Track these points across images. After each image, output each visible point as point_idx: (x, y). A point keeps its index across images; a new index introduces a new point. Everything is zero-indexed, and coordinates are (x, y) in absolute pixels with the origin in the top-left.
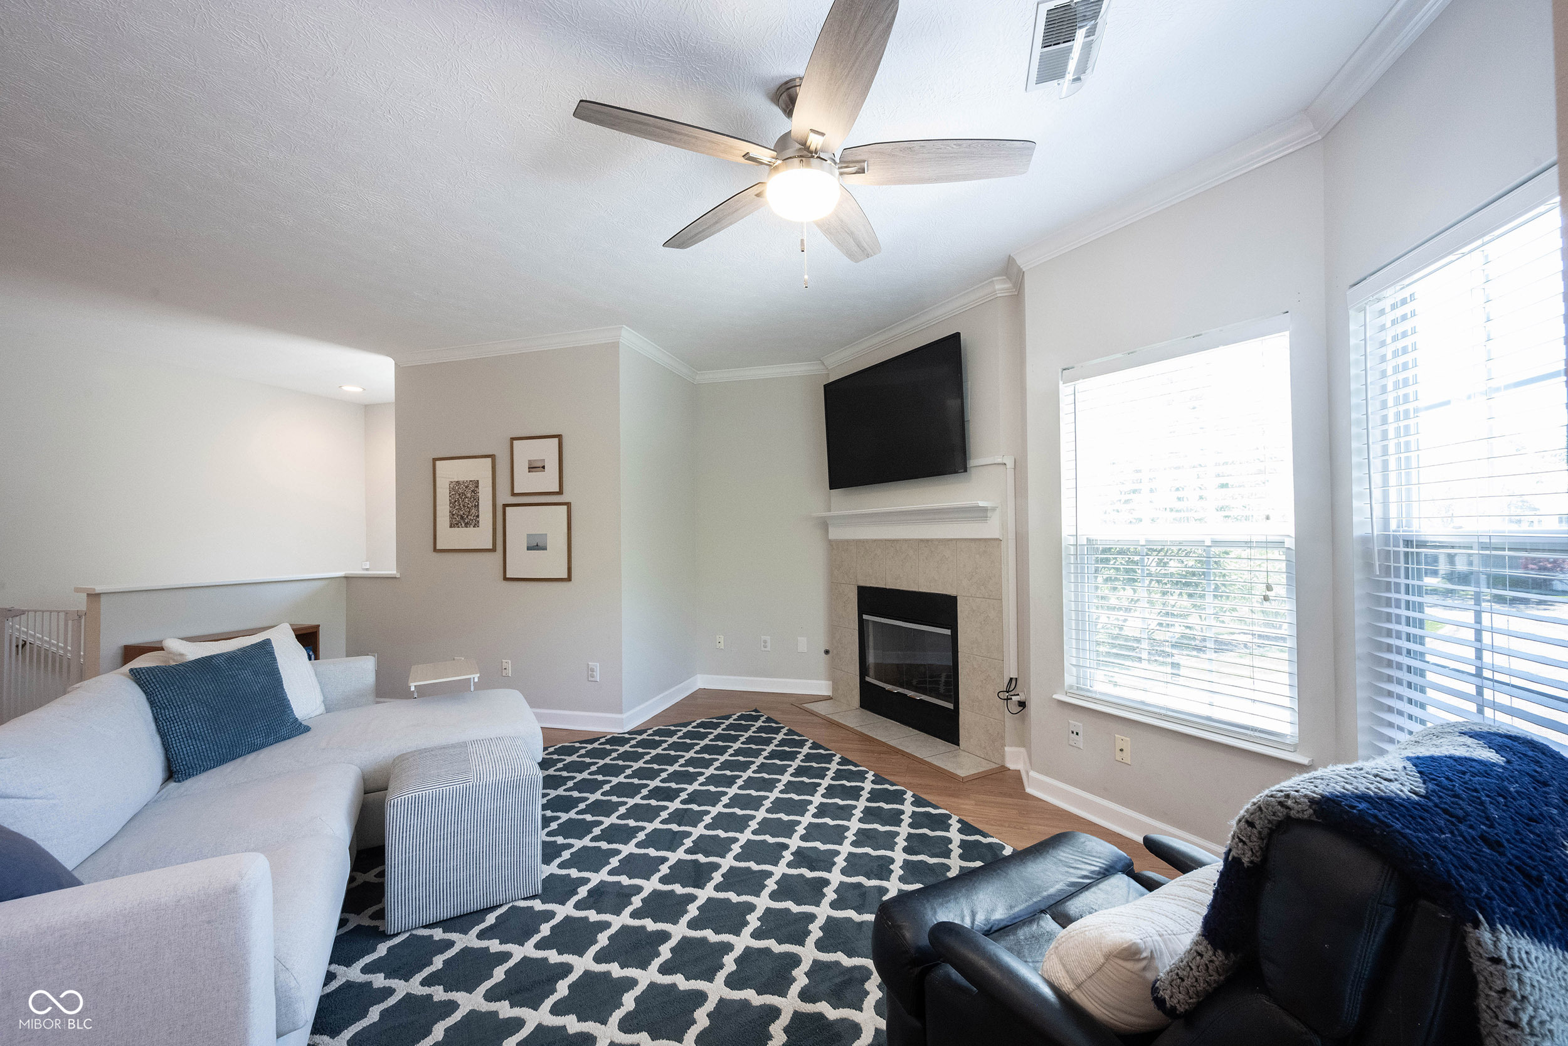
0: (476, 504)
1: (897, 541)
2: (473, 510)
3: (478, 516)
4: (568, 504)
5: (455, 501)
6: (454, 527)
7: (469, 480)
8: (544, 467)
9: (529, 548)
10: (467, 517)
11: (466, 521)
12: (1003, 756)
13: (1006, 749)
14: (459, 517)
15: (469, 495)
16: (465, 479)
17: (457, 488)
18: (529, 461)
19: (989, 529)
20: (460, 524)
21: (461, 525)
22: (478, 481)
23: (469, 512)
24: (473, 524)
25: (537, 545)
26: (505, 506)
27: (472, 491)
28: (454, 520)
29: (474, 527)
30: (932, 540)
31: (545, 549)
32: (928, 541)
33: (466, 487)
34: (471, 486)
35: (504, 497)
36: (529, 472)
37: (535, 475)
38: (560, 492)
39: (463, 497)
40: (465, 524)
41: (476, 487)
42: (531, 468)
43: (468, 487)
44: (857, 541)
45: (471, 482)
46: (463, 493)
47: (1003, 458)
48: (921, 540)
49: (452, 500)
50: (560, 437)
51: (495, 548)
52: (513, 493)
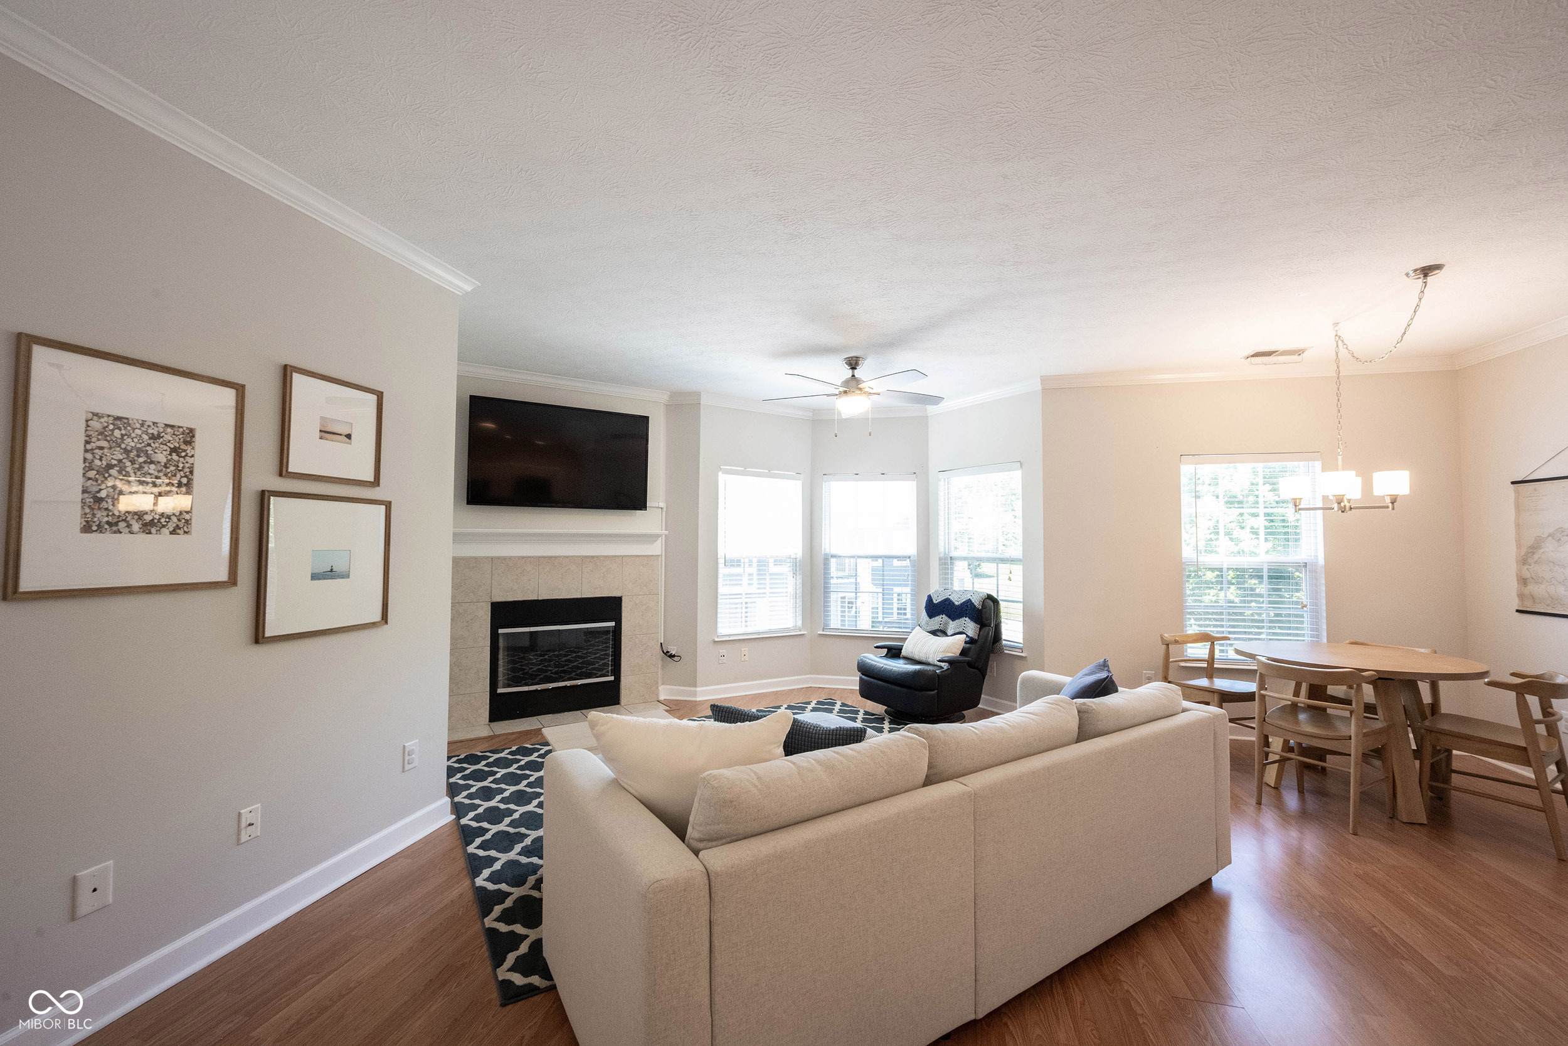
0: (184, 481)
1: (556, 557)
2: (171, 495)
4: (388, 505)
5: (111, 466)
6: (100, 529)
7: (162, 420)
8: (349, 436)
9: (315, 577)
11: (149, 518)
12: (657, 695)
13: (660, 688)
15: (161, 457)
16: (150, 418)
17: (117, 433)
18: (322, 418)
19: (655, 549)
20: (122, 525)
21: (129, 526)
22: (191, 432)
23: (160, 497)
24: (171, 526)
25: (331, 571)
26: (265, 495)
27: (174, 450)
28: (99, 514)
29: (173, 533)
30: (597, 557)
31: (345, 575)
32: (593, 557)
33: (154, 438)
34: (168, 437)
35: (260, 475)
36: (321, 438)
37: (328, 445)
38: (376, 482)
39: (141, 460)
40: (145, 525)
41: (187, 443)
42: (325, 433)
43: (159, 437)
44: (492, 559)
45: (169, 430)
46: (139, 450)
47: (662, 505)
48: (586, 557)
49: (97, 462)
50: (380, 396)
51: (232, 581)
52: (282, 470)
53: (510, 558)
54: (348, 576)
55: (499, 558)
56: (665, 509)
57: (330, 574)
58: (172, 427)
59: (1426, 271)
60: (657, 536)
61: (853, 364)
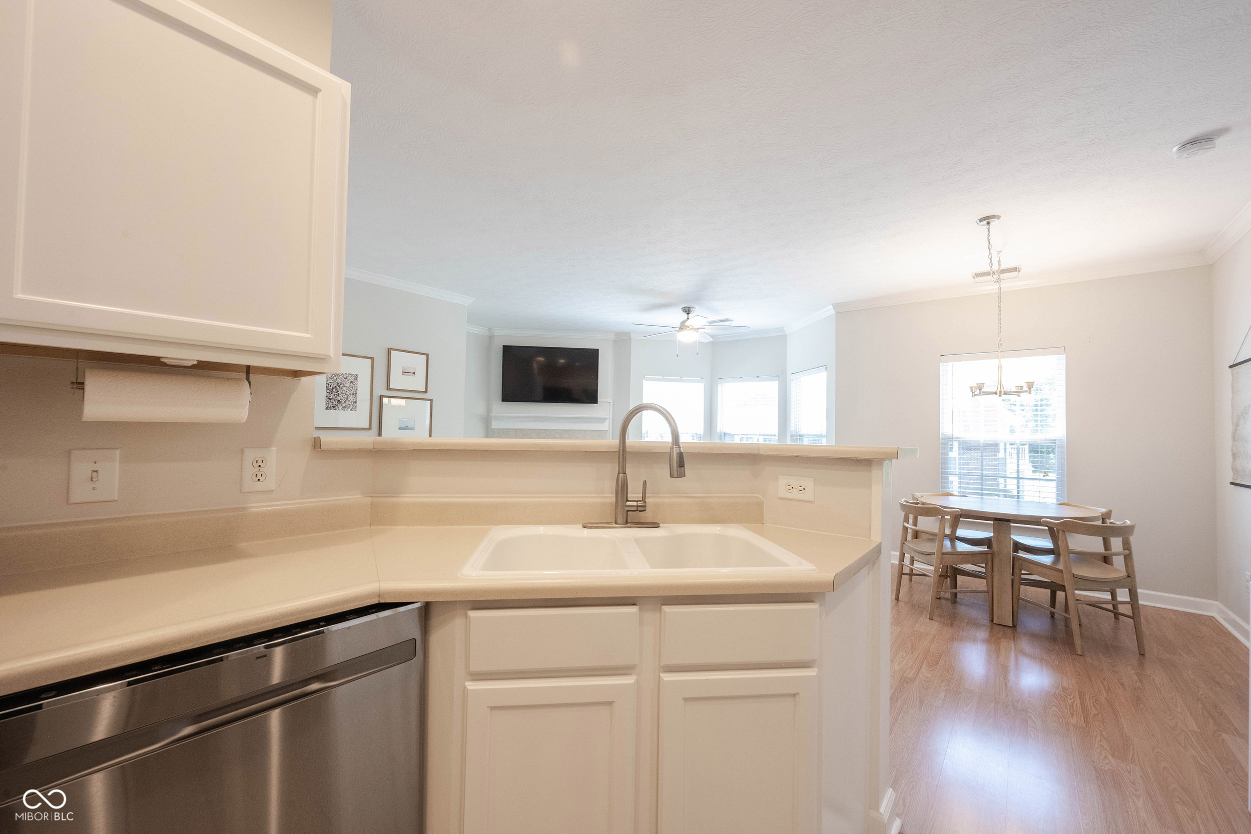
0: (355, 392)
1: (548, 430)
2: (351, 398)
3: (355, 402)
4: (431, 401)
5: (333, 388)
6: (330, 409)
7: (348, 373)
8: (414, 373)
9: (400, 429)
10: (345, 402)
11: (344, 405)
14: (336, 401)
15: (347, 385)
16: (344, 372)
17: (335, 377)
18: (403, 367)
19: (605, 426)
20: (336, 407)
21: (338, 408)
22: (357, 375)
23: (347, 398)
24: (350, 408)
26: (381, 397)
27: (351, 382)
28: (330, 404)
29: (351, 410)
30: (571, 430)
31: (412, 429)
33: (345, 378)
34: (349, 378)
35: (380, 390)
36: (403, 374)
37: (406, 377)
38: (426, 392)
39: (342, 386)
40: (343, 407)
41: (355, 379)
42: (404, 372)
43: (347, 378)
44: (516, 429)
45: (350, 375)
46: (341, 383)
47: (610, 400)
48: (565, 430)
49: (330, 387)
50: (427, 355)
51: (370, 428)
52: (388, 388)
53: (524, 430)
54: (414, 429)
55: (518, 429)
56: (612, 403)
57: (407, 428)
58: (351, 374)
59: (987, 220)
60: (605, 419)
61: (687, 311)
